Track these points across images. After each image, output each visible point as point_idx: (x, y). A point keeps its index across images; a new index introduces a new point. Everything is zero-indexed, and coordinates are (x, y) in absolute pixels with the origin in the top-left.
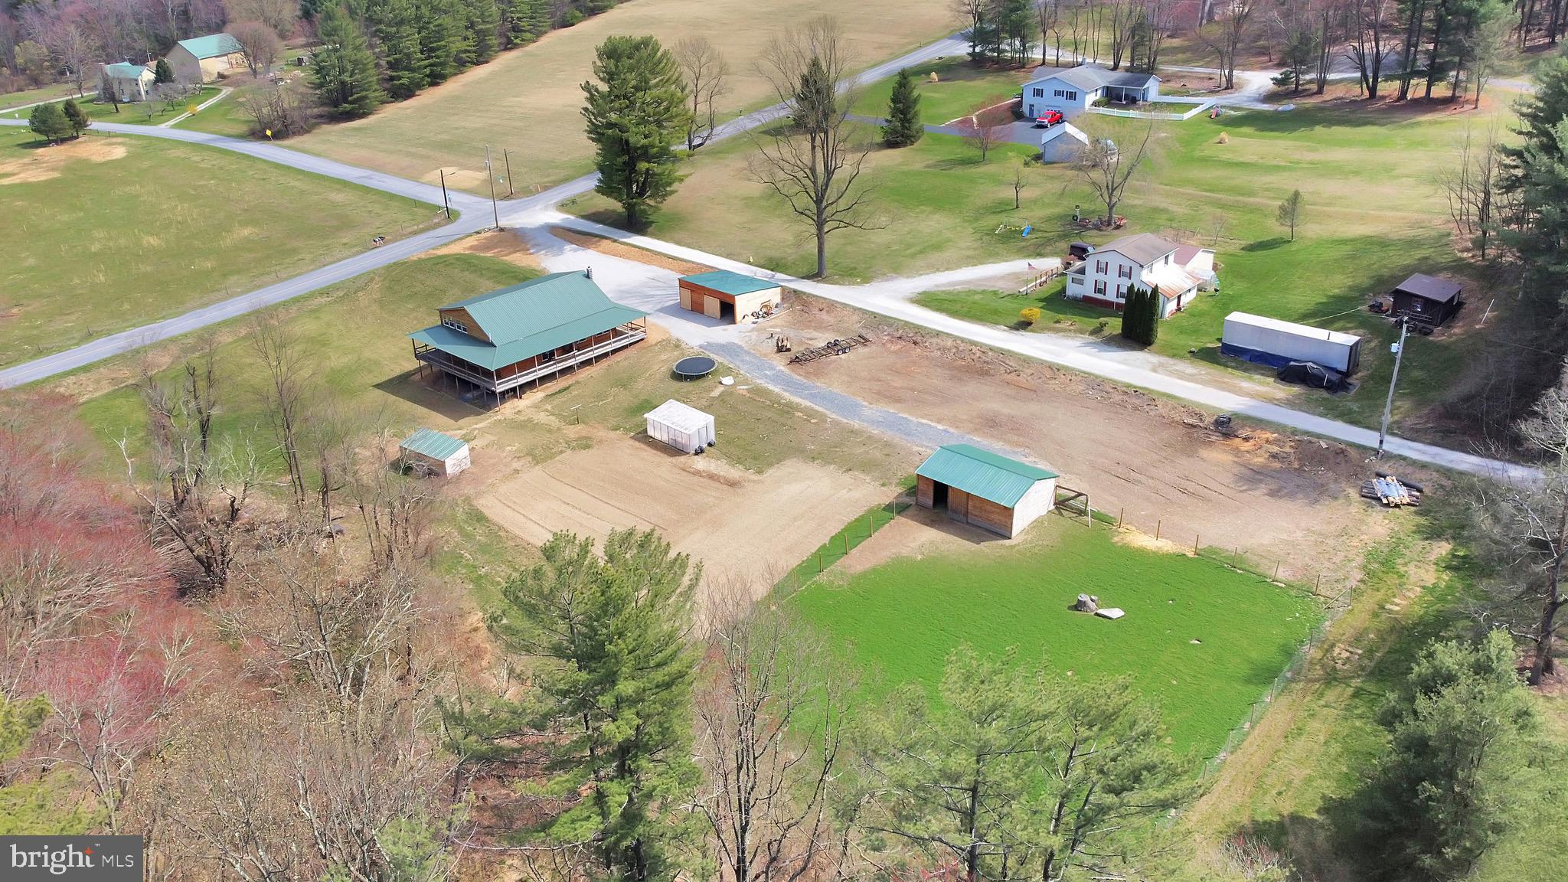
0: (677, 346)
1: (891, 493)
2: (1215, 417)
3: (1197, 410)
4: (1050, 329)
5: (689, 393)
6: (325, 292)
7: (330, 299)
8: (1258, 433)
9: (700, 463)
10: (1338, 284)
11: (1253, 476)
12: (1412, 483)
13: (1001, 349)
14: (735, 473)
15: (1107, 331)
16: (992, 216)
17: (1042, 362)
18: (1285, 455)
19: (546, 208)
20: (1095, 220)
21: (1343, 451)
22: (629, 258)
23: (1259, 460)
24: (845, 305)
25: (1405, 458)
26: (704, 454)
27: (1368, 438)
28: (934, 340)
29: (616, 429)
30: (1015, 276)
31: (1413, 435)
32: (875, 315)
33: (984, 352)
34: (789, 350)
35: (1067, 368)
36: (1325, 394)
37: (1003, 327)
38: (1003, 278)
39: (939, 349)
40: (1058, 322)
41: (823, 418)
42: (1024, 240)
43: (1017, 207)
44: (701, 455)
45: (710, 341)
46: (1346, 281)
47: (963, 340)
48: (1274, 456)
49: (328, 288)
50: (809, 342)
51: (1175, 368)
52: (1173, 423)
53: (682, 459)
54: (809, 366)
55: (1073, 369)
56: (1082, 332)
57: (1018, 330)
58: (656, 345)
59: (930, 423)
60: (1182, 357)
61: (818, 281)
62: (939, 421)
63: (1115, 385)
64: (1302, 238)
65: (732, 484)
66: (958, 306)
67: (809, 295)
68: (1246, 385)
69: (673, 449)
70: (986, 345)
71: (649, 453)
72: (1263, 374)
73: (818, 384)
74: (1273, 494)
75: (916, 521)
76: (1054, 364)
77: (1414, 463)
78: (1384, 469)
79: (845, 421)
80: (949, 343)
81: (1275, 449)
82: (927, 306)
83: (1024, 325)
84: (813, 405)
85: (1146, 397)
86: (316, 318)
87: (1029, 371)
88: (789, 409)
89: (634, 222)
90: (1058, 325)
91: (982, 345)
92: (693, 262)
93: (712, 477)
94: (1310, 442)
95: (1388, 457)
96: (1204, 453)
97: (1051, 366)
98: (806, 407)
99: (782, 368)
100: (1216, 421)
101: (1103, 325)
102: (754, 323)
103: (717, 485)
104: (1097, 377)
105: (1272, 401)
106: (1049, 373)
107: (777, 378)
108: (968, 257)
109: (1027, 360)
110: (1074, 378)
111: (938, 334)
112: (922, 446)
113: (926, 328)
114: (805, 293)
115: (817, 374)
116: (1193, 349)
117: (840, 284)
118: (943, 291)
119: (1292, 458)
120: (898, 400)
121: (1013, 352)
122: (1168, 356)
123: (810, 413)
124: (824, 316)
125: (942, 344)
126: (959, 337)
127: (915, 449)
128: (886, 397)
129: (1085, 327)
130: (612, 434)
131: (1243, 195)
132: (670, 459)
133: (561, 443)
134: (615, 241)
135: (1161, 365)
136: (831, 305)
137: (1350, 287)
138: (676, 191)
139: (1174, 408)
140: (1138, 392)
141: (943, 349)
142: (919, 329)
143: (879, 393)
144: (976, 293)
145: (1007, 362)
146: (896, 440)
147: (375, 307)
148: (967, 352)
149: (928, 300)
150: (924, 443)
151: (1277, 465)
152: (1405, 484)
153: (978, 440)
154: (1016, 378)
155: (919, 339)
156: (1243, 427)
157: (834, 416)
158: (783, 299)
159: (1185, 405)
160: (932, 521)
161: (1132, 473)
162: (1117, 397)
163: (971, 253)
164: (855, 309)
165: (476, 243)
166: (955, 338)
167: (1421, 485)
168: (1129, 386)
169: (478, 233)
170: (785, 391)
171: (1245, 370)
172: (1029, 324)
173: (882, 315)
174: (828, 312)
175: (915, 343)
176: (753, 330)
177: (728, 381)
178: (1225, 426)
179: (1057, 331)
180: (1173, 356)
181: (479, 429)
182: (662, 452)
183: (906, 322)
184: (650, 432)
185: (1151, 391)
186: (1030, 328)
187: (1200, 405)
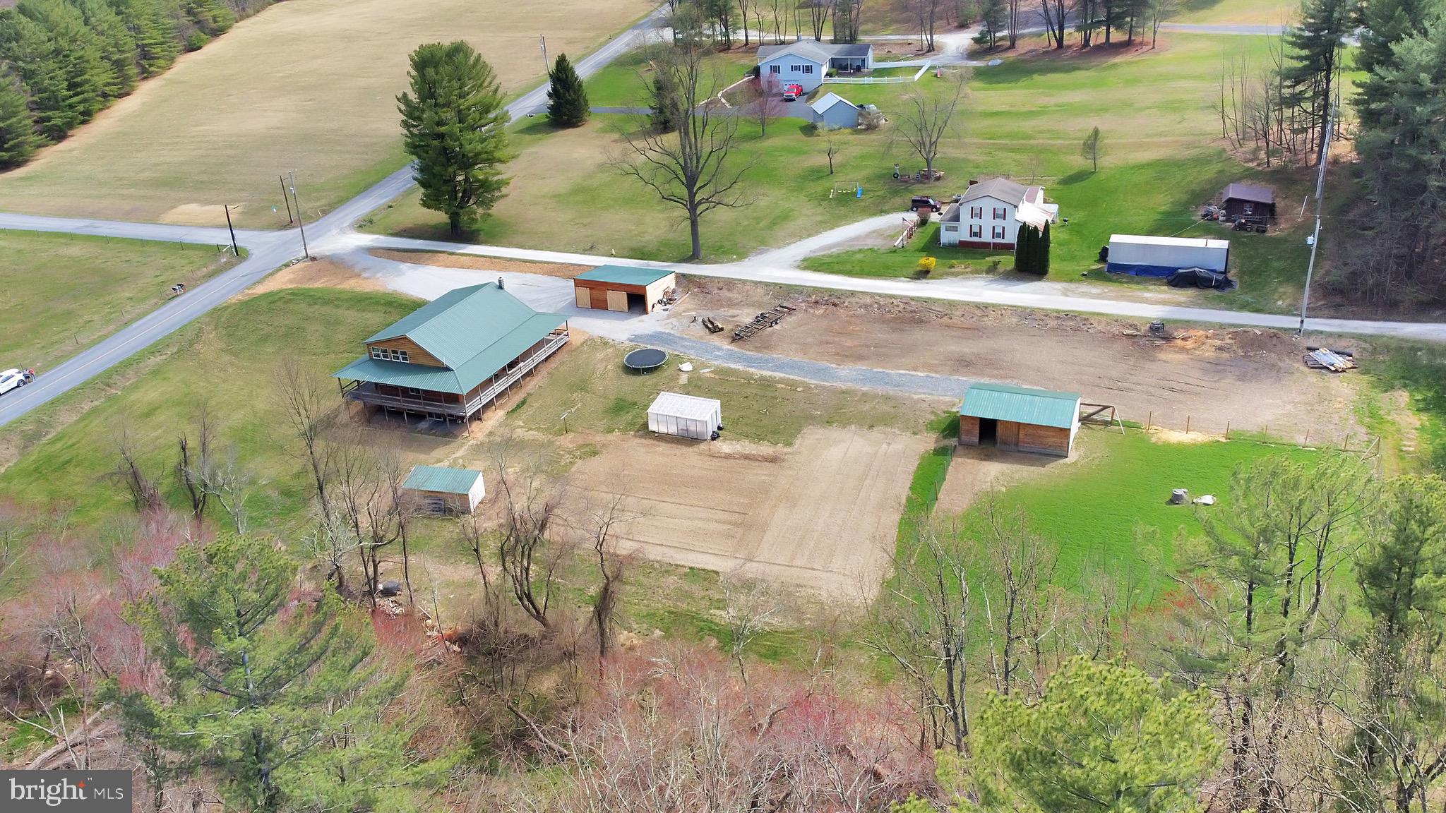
0: (606, 344)
1: (929, 441)
2: (1148, 325)
3: (1130, 322)
4: (949, 274)
5: (657, 384)
6: (154, 349)
7: (164, 357)
8: (1191, 333)
9: (724, 446)
10: (1162, 202)
11: (1216, 367)
12: (1341, 350)
13: (922, 298)
14: (766, 449)
15: (1001, 268)
16: (812, 184)
17: (968, 303)
18: (1229, 346)
19: (343, 231)
20: (913, 175)
21: (1275, 335)
22: (477, 268)
23: (1210, 354)
24: (744, 282)
25: (1321, 332)
26: (721, 438)
27: (1292, 322)
28: (853, 300)
29: (611, 431)
30: (877, 233)
31: (1313, 312)
32: (780, 286)
33: (906, 303)
34: (722, 329)
35: (993, 305)
36: (1216, 293)
37: (902, 278)
38: (869, 235)
39: (861, 307)
40: (952, 267)
41: (807, 388)
42: (862, 201)
43: (832, 173)
44: (718, 440)
45: (636, 333)
46: (1166, 199)
47: (880, 295)
48: (1220, 349)
49: (155, 345)
50: (734, 319)
51: (1080, 290)
52: (1114, 337)
53: (703, 446)
54: (753, 341)
55: (1000, 305)
56: (978, 272)
57: (919, 279)
58: (582, 345)
59: (907, 372)
60: (1078, 281)
61: (697, 263)
62: (915, 369)
63: (1047, 313)
64: (1102, 168)
65: (773, 460)
66: (849, 267)
67: (700, 277)
68: (1147, 295)
69: (687, 439)
70: (905, 297)
71: (663, 447)
72: (1155, 284)
73: (774, 356)
74: (1242, 378)
75: (973, 458)
76: (979, 303)
77: (1330, 335)
78: (1311, 343)
79: (829, 384)
80: (868, 300)
81: (1218, 343)
82: (819, 271)
83: (923, 274)
84: (787, 376)
85: (1078, 318)
86: (165, 379)
87: (959, 313)
88: (767, 384)
89: (458, 232)
90: (953, 270)
91: (901, 297)
92: (555, 263)
93: (747, 457)
94: (1245, 332)
95: (1310, 334)
96: (1162, 356)
97: (977, 306)
98: (781, 378)
99: (729, 347)
100: (1151, 328)
101: (996, 264)
102: (664, 310)
103: (757, 464)
104: (1025, 308)
105: (1179, 304)
106: (979, 313)
107: (730, 356)
108: (821, 222)
109: (952, 304)
110: (1003, 312)
111: (853, 293)
112: (920, 393)
113: (837, 290)
114: (695, 276)
115: (766, 346)
116: (1085, 273)
117: (721, 263)
118: (823, 256)
119: (1235, 348)
120: (862, 358)
121: (934, 299)
122: (1067, 282)
123: (793, 385)
124: (725, 293)
125: (862, 301)
126: (875, 294)
127: (916, 397)
128: (847, 356)
129: (978, 267)
130: (610, 437)
131: (1023, 139)
132: (691, 449)
133: (563, 455)
134: (452, 254)
135: (1067, 290)
136: (730, 284)
137: (1172, 203)
138: (506, 196)
139: (1108, 324)
140: (1069, 315)
141: (866, 306)
142: (831, 292)
143: (838, 354)
144: (854, 253)
145: (933, 308)
146: (891, 393)
147: (226, 358)
148: (889, 305)
149: (813, 264)
150: (919, 390)
151: (1225, 355)
152: (1337, 353)
153: (965, 379)
154: (949, 321)
155: (836, 301)
156: (1176, 330)
157: (815, 382)
158: (677, 283)
159: (1118, 320)
160: (986, 456)
161: (1120, 384)
162: (1053, 323)
163: (820, 218)
164: (756, 283)
165: (292, 276)
166: (872, 295)
167: (1348, 350)
168: (1058, 311)
169: (287, 265)
170: (750, 367)
171: (1138, 283)
172: (927, 272)
173: (786, 285)
174: (729, 290)
175: (835, 305)
176: (669, 317)
177: (687, 367)
178: (1160, 331)
179: (956, 275)
180: (1071, 281)
181: (462, 457)
182: (675, 443)
183: (815, 288)
184: (653, 427)
185: (1081, 313)
186: (929, 276)
187: (1130, 317)
